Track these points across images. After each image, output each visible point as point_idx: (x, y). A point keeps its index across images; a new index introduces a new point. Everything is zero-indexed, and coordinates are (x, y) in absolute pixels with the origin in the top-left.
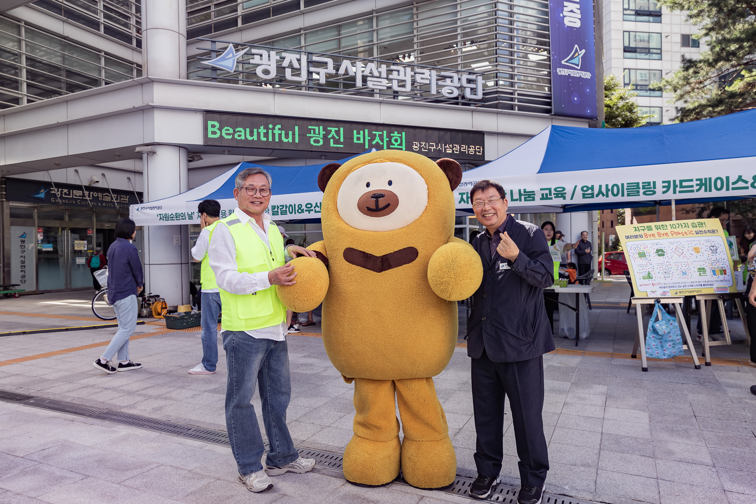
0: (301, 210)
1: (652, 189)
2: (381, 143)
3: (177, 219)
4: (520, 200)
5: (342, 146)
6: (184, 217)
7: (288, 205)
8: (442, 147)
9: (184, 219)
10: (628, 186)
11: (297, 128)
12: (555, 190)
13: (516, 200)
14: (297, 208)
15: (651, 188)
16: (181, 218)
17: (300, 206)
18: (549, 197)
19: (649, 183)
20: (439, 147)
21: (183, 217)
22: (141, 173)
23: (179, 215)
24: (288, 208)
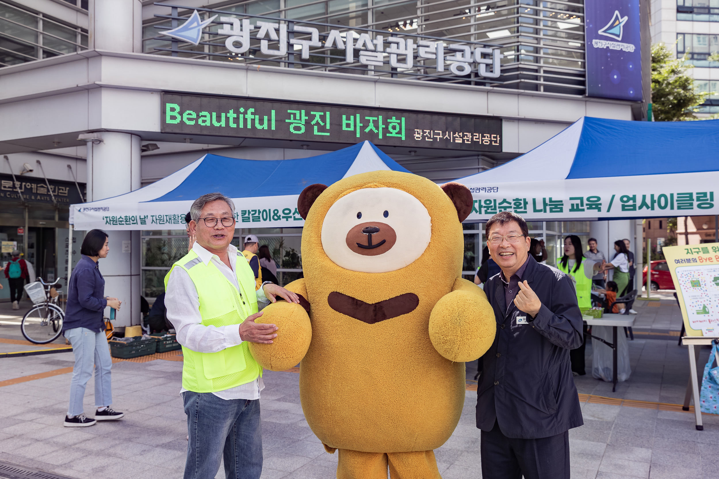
0: (277, 216)
1: (709, 201)
2: (376, 131)
3: (127, 223)
4: (545, 211)
5: (328, 134)
6: (135, 222)
7: (261, 211)
8: (449, 136)
9: (135, 223)
10: (678, 197)
11: (273, 112)
12: (588, 199)
13: (540, 211)
14: (272, 214)
15: (707, 200)
16: (132, 222)
17: (276, 212)
18: (580, 208)
19: (705, 194)
20: (447, 136)
21: (133, 221)
22: (85, 160)
23: (130, 219)
24: (261, 214)
